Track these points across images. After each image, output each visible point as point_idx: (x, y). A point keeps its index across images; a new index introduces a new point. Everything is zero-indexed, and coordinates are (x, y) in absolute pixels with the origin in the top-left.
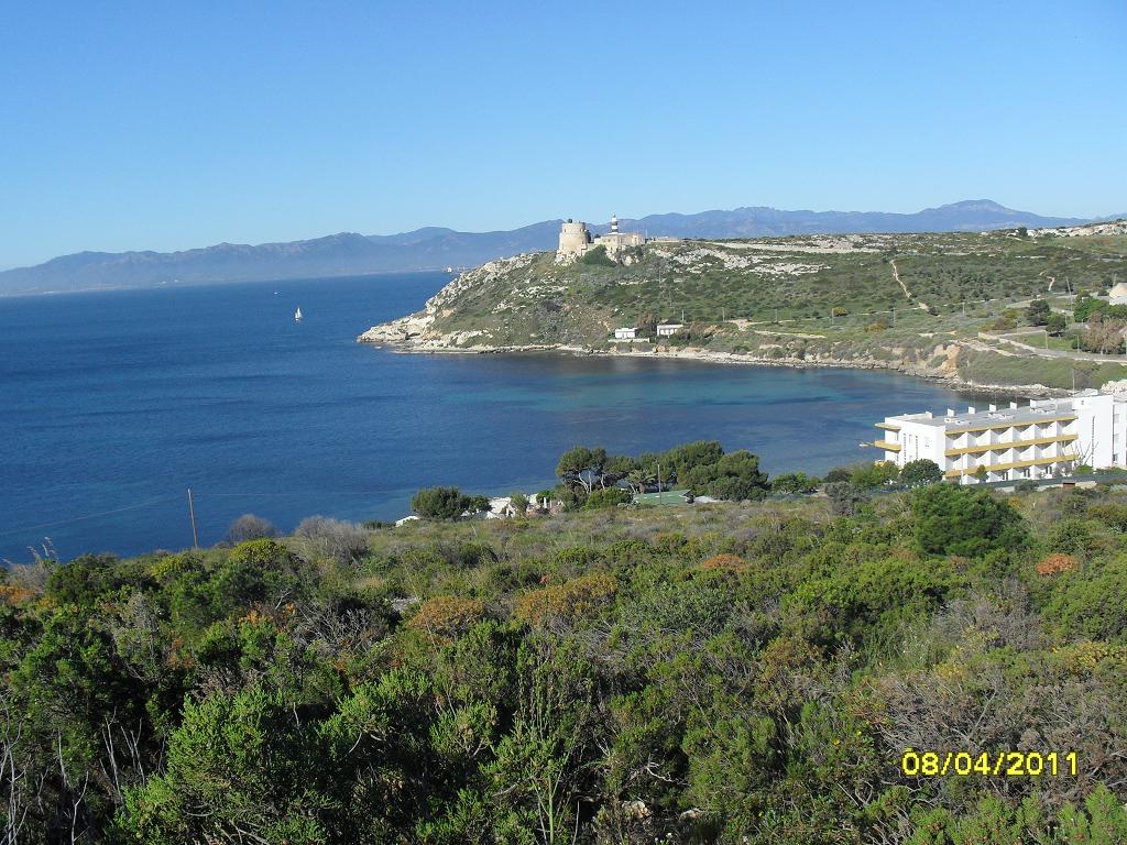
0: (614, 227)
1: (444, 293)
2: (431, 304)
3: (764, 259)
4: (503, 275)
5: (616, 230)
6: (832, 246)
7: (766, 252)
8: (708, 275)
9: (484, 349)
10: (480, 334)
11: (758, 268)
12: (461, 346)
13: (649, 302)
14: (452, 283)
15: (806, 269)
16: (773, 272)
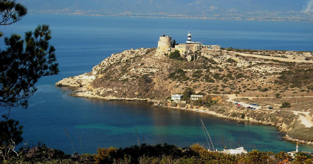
0: (189, 39)
1: (102, 64)
2: (95, 69)
3: (258, 63)
4: (131, 58)
5: (190, 40)
6: (294, 58)
7: (259, 59)
8: (227, 69)
9: (112, 98)
10: (112, 90)
11: (253, 68)
12: (102, 95)
13: (194, 81)
14: (107, 59)
15: (276, 70)
16: (259, 70)
